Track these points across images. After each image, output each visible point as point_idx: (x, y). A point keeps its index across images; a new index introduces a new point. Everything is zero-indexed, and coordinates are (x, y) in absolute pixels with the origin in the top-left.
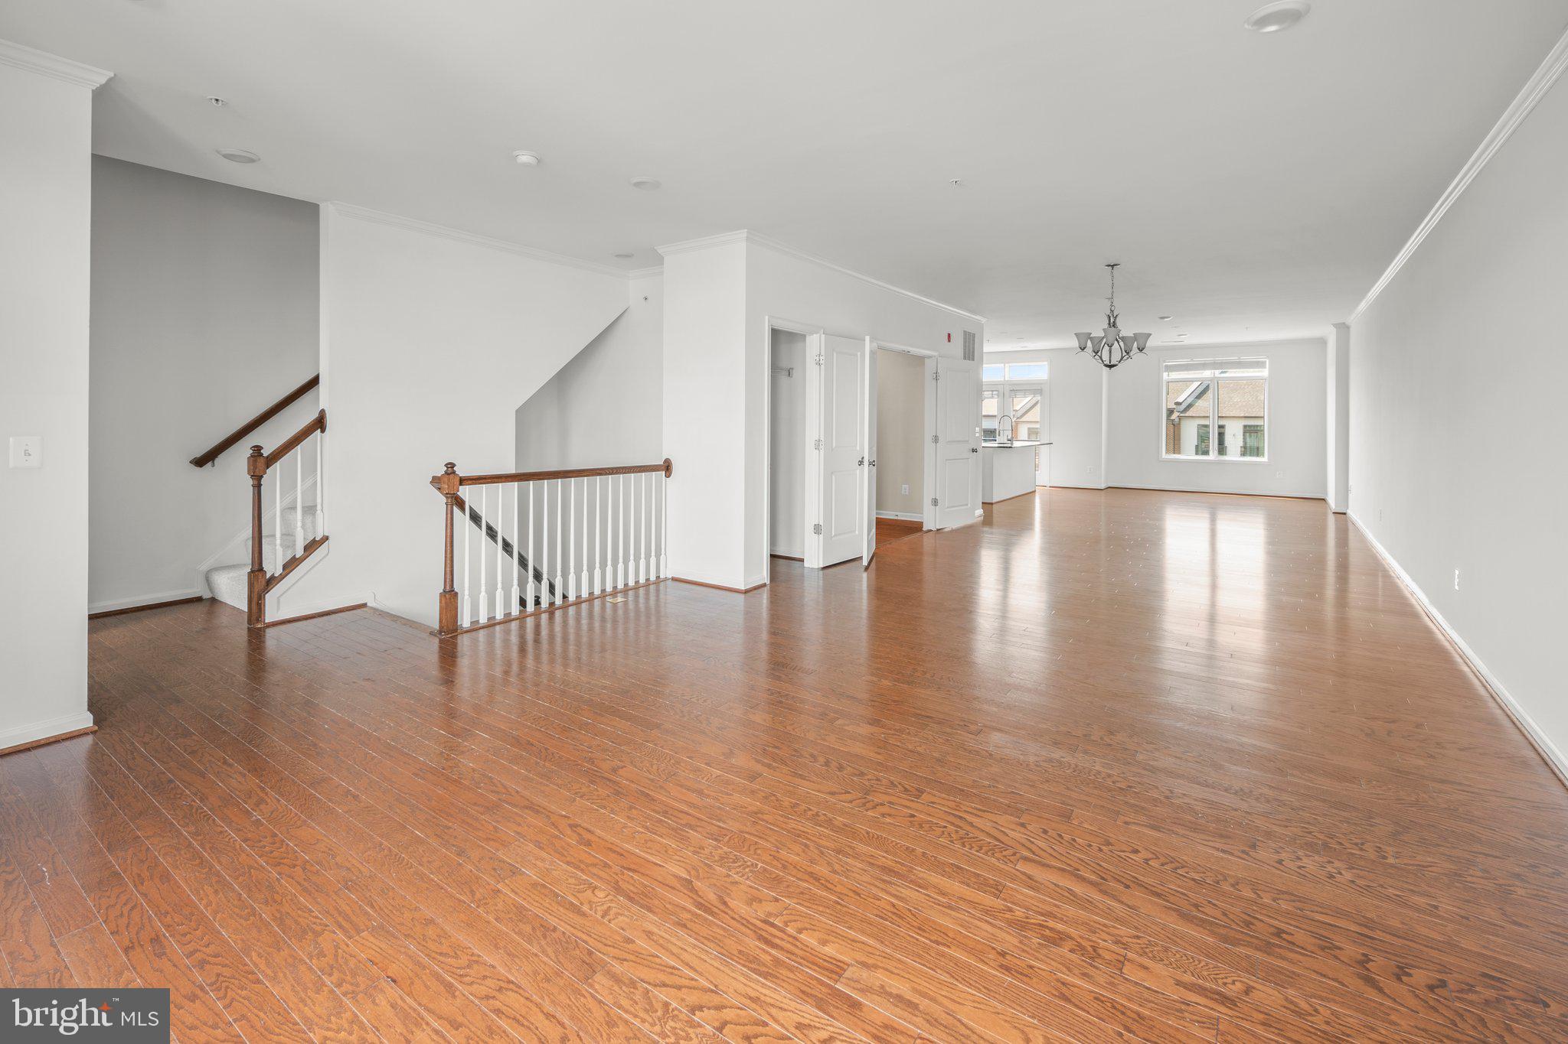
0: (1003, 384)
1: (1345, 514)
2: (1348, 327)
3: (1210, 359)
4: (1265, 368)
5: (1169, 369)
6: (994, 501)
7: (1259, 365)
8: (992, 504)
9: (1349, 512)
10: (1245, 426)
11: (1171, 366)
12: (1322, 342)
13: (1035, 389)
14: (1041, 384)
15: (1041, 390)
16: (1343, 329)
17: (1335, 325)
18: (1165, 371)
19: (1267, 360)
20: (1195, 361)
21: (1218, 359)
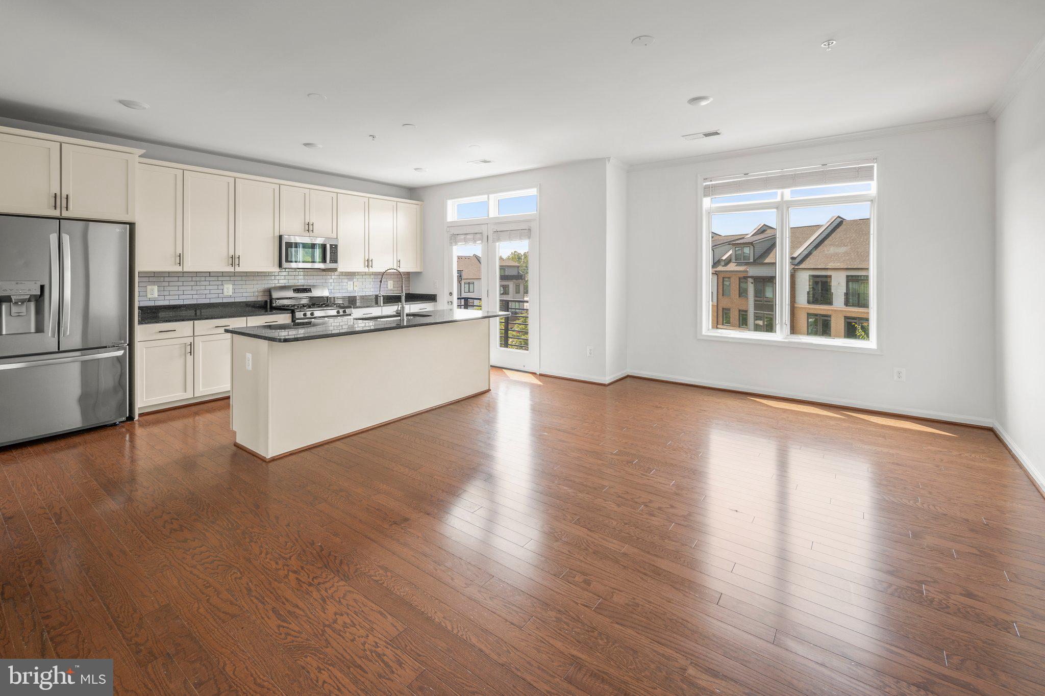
0: (487, 222)
3: (775, 172)
4: (872, 179)
5: (709, 191)
7: (863, 174)
8: (266, 461)
10: (847, 276)
11: (714, 186)
13: (521, 229)
14: (530, 221)
15: (529, 229)
18: (705, 196)
19: (875, 165)
20: (754, 176)
21: (789, 170)
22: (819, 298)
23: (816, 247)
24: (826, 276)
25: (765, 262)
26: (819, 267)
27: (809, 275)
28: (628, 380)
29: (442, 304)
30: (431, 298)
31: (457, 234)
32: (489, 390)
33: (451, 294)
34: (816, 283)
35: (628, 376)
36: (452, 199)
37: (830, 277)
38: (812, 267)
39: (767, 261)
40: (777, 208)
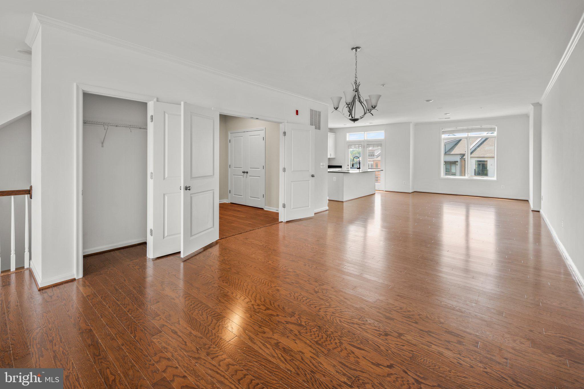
0: (364, 141)
1: (539, 211)
2: (541, 105)
3: (465, 128)
4: (495, 131)
5: (444, 133)
6: (344, 200)
7: (492, 130)
8: (343, 202)
9: (542, 212)
11: (445, 131)
12: (527, 116)
13: (378, 144)
14: (381, 141)
15: (381, 144)
16: (538, 106)
17: (533, 104)
18: (442, 134)
19: (496, 127)
20: (458, 128)
21: (470, 127)
22: (481, 172)
23: (478, 146)
24: (484, 161)
25: (451, 153)
26: (481, 156)
27: (476, 161)
28: (415, 193)
29: (344, 169)
30: (340, 167)
31: (350, 144)
32: (375, 194)
33: (348, 165)
34: (479, 164)
35: (415, 192)
36: (348, 133)
37: (487, 161)
38: (477, 156)
39: (452, 153)
40: (466, 138)
